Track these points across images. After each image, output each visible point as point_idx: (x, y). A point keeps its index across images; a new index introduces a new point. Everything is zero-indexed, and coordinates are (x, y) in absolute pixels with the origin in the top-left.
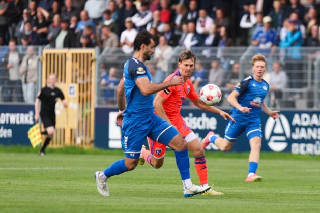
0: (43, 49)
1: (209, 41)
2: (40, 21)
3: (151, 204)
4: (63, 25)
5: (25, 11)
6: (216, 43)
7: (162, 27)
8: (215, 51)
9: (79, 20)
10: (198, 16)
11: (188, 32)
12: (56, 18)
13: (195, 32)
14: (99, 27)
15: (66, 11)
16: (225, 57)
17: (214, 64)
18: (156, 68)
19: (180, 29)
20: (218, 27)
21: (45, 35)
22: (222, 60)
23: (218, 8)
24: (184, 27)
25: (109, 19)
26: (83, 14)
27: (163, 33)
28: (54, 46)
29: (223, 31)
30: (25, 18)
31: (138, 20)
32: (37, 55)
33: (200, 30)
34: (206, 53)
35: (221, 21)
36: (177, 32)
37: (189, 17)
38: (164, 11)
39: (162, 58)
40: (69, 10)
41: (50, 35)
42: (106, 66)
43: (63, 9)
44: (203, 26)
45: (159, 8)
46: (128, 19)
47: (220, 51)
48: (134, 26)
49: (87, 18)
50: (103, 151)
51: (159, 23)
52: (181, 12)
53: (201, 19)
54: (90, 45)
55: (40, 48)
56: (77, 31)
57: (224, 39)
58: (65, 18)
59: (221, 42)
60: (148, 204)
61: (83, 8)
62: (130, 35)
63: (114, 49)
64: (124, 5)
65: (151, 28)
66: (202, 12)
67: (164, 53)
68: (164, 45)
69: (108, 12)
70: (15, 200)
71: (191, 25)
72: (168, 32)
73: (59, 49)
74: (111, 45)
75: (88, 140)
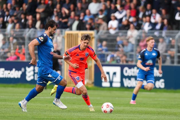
0: (65, 31)
1: (158, 27)
2: (64, 15)
3: (126, 118)
4: (76, 18)
5: (55, 10)
6: (162, 28)
7: (132, 19)
8: (161, 33)
9: (85, 15)
10: (152, 13)
11: (146, 22)
12: (72, 14)
13: (150, 22)
14: (96, 19)
15: (78, 10)
16: (167, 36)
17: (161, 40)
18: (128, 42)
19: (142, 20)
20: (163, 19)
21: (66, 23)
22: (165, 38)
23: (163, 9)
24: (144, 19)
25: (102, 14)
26: (87, 11)
27: (132, 23)
28: (71, 29)
29: (165, 21)
30: (55, 14)
31: (118, 15)
32: (62, 34)
33: (153, 21)
34: (156, 33)
35: (165, 16)
36: (140, 22)
37: (147, 13)
38: (133, 10)
39: (132, 36)
40: (80, 9)
41: (69, 23)
42: (101, 40)
43: (76, 9)
44: (155, 19)
45: (130, 8)
46: (112, 15)
47: (164, 33)
48: (116, 19)
49: (90, 14)
50: (99, 88)
51: (130, 17)
52: (142, 11)
53: (153, 15)
54: (92, 29)
55: (63, 30)
56: (84, 21)
57: (166, 26)
58: (78, 13)
59: (165, 28)
60: (124, 118)
61: (87, 8)
62: (114, 24)
63: (105, 31)
64: (111, 7)
65: (126, 19)
66: (154, 11)
67: (133, 34)
68: (133, 29)
69: (101, 11)
70: (50, 115)
71: (148, 18)
72: (135, 22)
73: (74, 31)
74: (103, 29)
75: (90, 82)
